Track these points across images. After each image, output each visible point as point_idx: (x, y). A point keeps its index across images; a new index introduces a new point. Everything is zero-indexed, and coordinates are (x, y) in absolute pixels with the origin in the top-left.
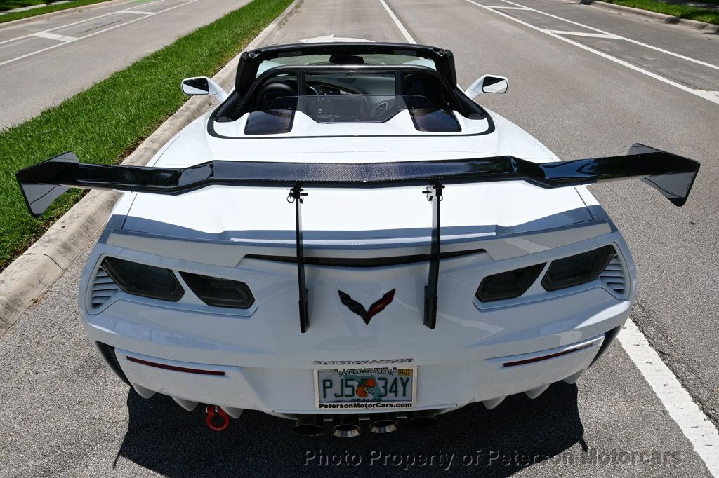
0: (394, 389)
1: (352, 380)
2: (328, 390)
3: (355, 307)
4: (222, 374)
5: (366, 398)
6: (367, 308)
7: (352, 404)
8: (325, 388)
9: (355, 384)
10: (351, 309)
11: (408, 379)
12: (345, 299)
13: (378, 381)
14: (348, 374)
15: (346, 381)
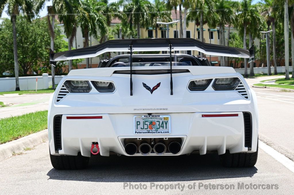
0: (162, 126)
1: (147, 122)
2: (138, 126)
3: (148, 88)
4: (101, 117)
5: (152, 130)
6: (152, 88)
7: (147, 132)
8: (137, 125)
9: (148, 123)
10: (146, 89)
11: (167, 121)
12: (145, 85)
13: (156, 122)
14: (146, 119)
15: (145, 122)
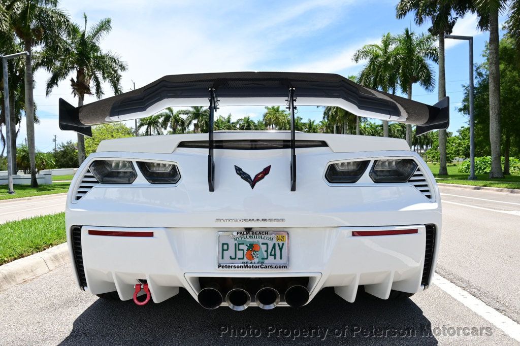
0: (273, 253)
1: (243, 244)
2: (225, 252)
3: (245, 176)
4: (150, 235)
5: (253, 261)
6: (253, 178)
7: (243, 265)
8: (223, 250)
9: (245, 247)
10: (242, 178)
11: (283, 244)
12: (239, 171)
13: (261, 246)
14: (240, 238)
15: (239, 244)
